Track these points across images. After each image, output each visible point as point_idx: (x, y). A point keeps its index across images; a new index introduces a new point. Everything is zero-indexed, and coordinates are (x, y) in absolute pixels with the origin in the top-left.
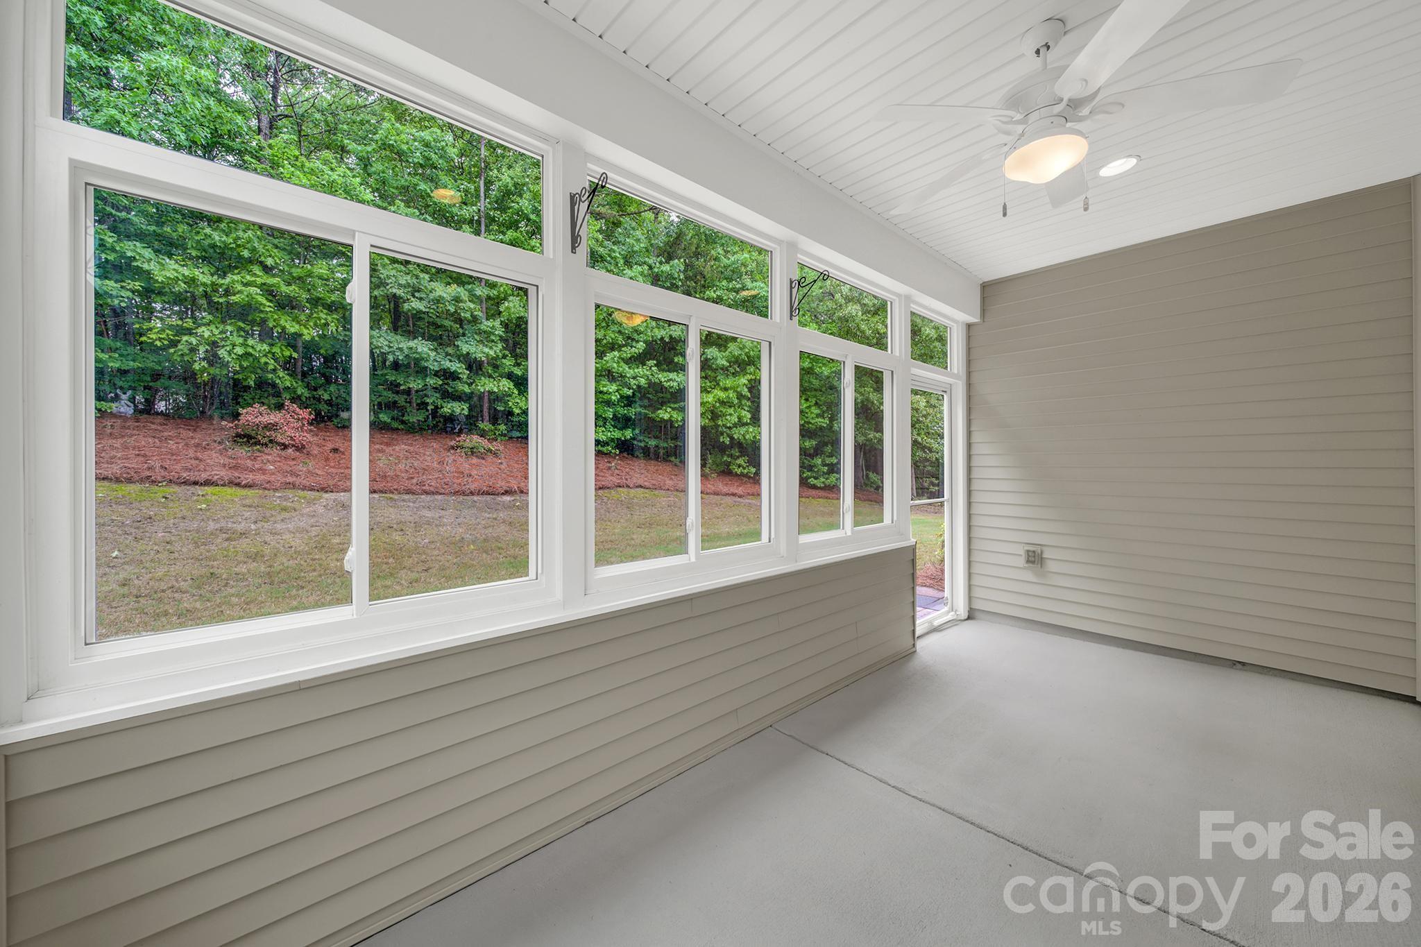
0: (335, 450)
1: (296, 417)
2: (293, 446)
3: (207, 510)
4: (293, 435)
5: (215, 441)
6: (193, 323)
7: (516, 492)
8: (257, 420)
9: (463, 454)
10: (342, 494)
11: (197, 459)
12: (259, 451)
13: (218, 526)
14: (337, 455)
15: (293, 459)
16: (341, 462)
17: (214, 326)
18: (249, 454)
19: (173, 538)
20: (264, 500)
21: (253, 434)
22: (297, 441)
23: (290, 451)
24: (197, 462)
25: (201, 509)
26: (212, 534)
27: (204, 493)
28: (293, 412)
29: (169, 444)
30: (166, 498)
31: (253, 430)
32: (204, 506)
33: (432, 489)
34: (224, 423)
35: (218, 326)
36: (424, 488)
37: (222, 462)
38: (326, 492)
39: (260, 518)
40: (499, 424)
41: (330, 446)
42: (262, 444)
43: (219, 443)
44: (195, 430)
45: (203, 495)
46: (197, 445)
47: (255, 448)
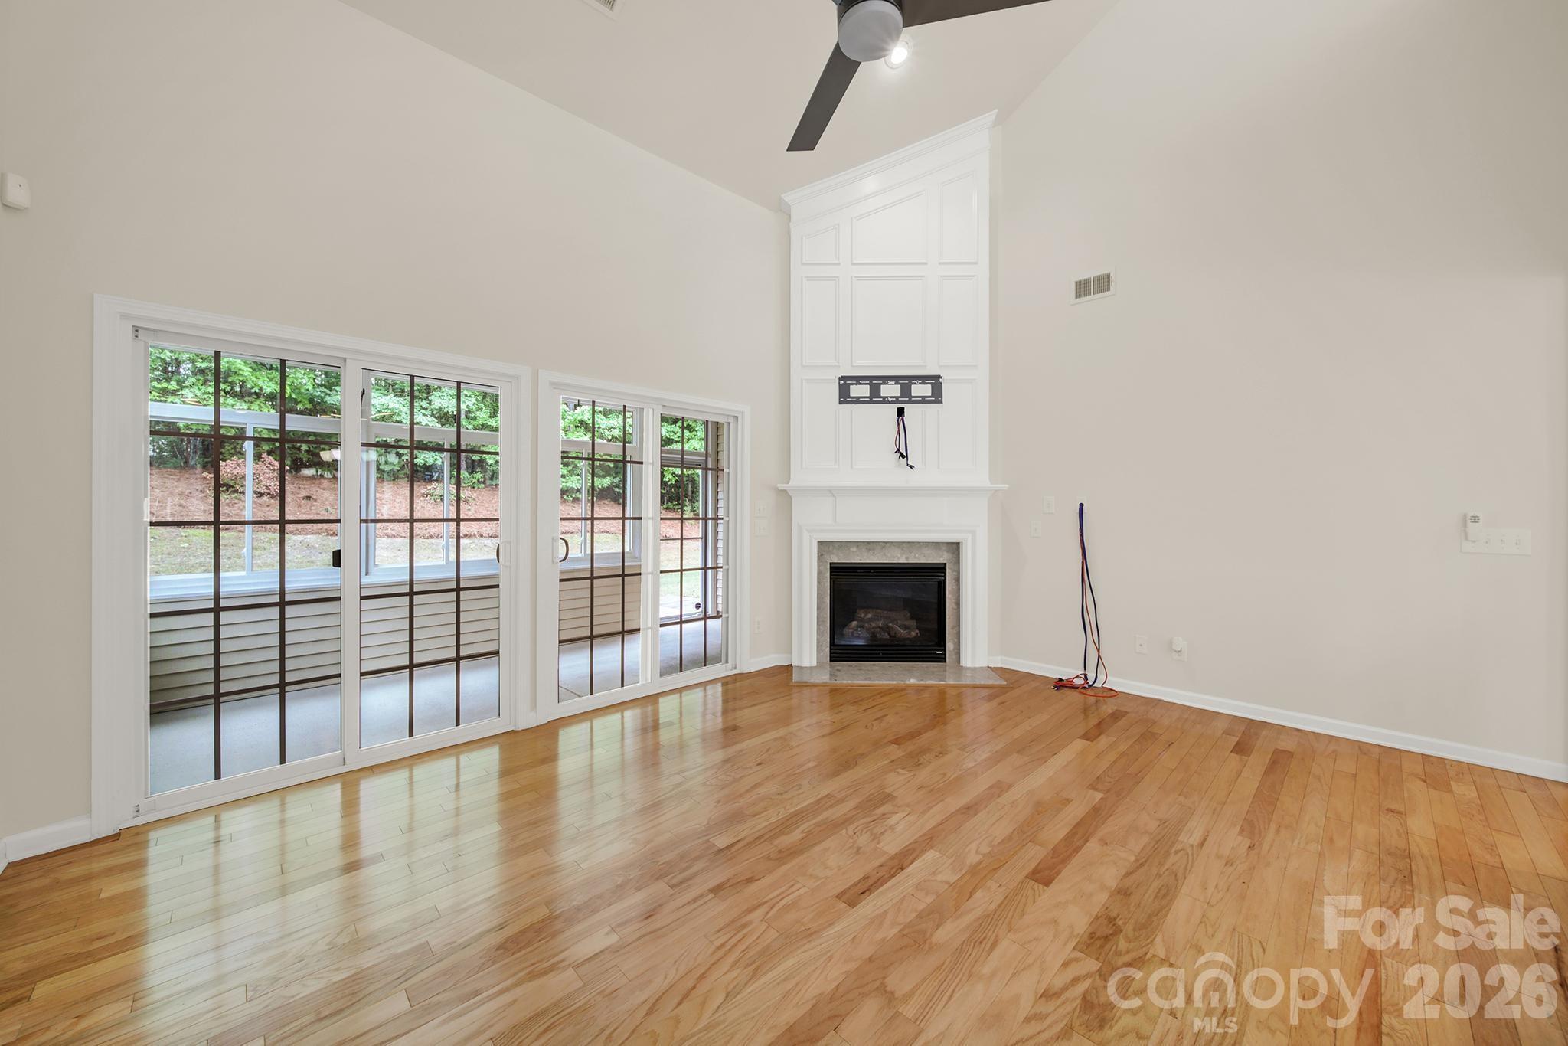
0: (308, 498)
1: (272, 468)
2: (269, 494)
3: (188, 548)
4: (268, 484)
5: (197, 490)
6: (178, 385)
7: (475, 535)
8: (235, 472)
9: (432, 501)
10: (309, 536)
11: (180, 505)
12: (236, 498)
13: (198, 561)
14: (308, 502)
15: (268, 506)
16: (313, 508)
17: (196, 388)
18: (228, 501)
19: (161, 569)
20: (238, 541)
21: (232, 483)
22: (272, 490)
23: (265, 498)
24: (181, 508)
25: (184, 548)
26: (193, 567)
27: (187, 534)
28: (269, 463)
29: (156, 492)
30: (155, 538)
31: (232, 480)
32: (186, 545)
33: (393, 533)
34: (205, 474)
35: (201, 387)
36: (386, 532)
37: (202, 508)
38: (294, 534)
39: (234, 555)
40: (477, 472)
41: (305, 493)
42: (240, 493)
43: (201, 491)
44: (179, 479)
45: (186, 536)
46: (181, 494)
47: (233, 496)
